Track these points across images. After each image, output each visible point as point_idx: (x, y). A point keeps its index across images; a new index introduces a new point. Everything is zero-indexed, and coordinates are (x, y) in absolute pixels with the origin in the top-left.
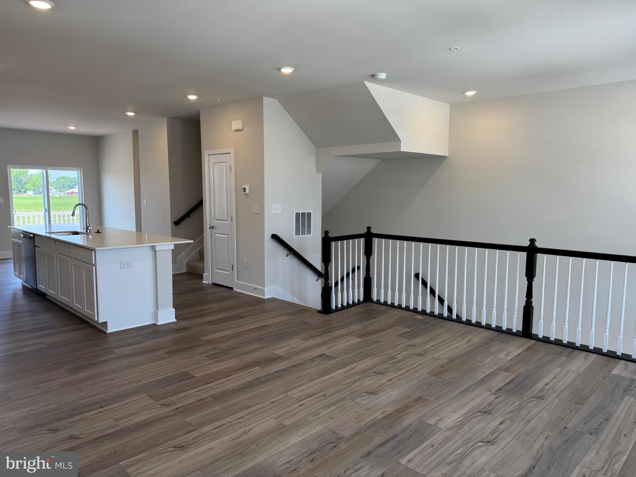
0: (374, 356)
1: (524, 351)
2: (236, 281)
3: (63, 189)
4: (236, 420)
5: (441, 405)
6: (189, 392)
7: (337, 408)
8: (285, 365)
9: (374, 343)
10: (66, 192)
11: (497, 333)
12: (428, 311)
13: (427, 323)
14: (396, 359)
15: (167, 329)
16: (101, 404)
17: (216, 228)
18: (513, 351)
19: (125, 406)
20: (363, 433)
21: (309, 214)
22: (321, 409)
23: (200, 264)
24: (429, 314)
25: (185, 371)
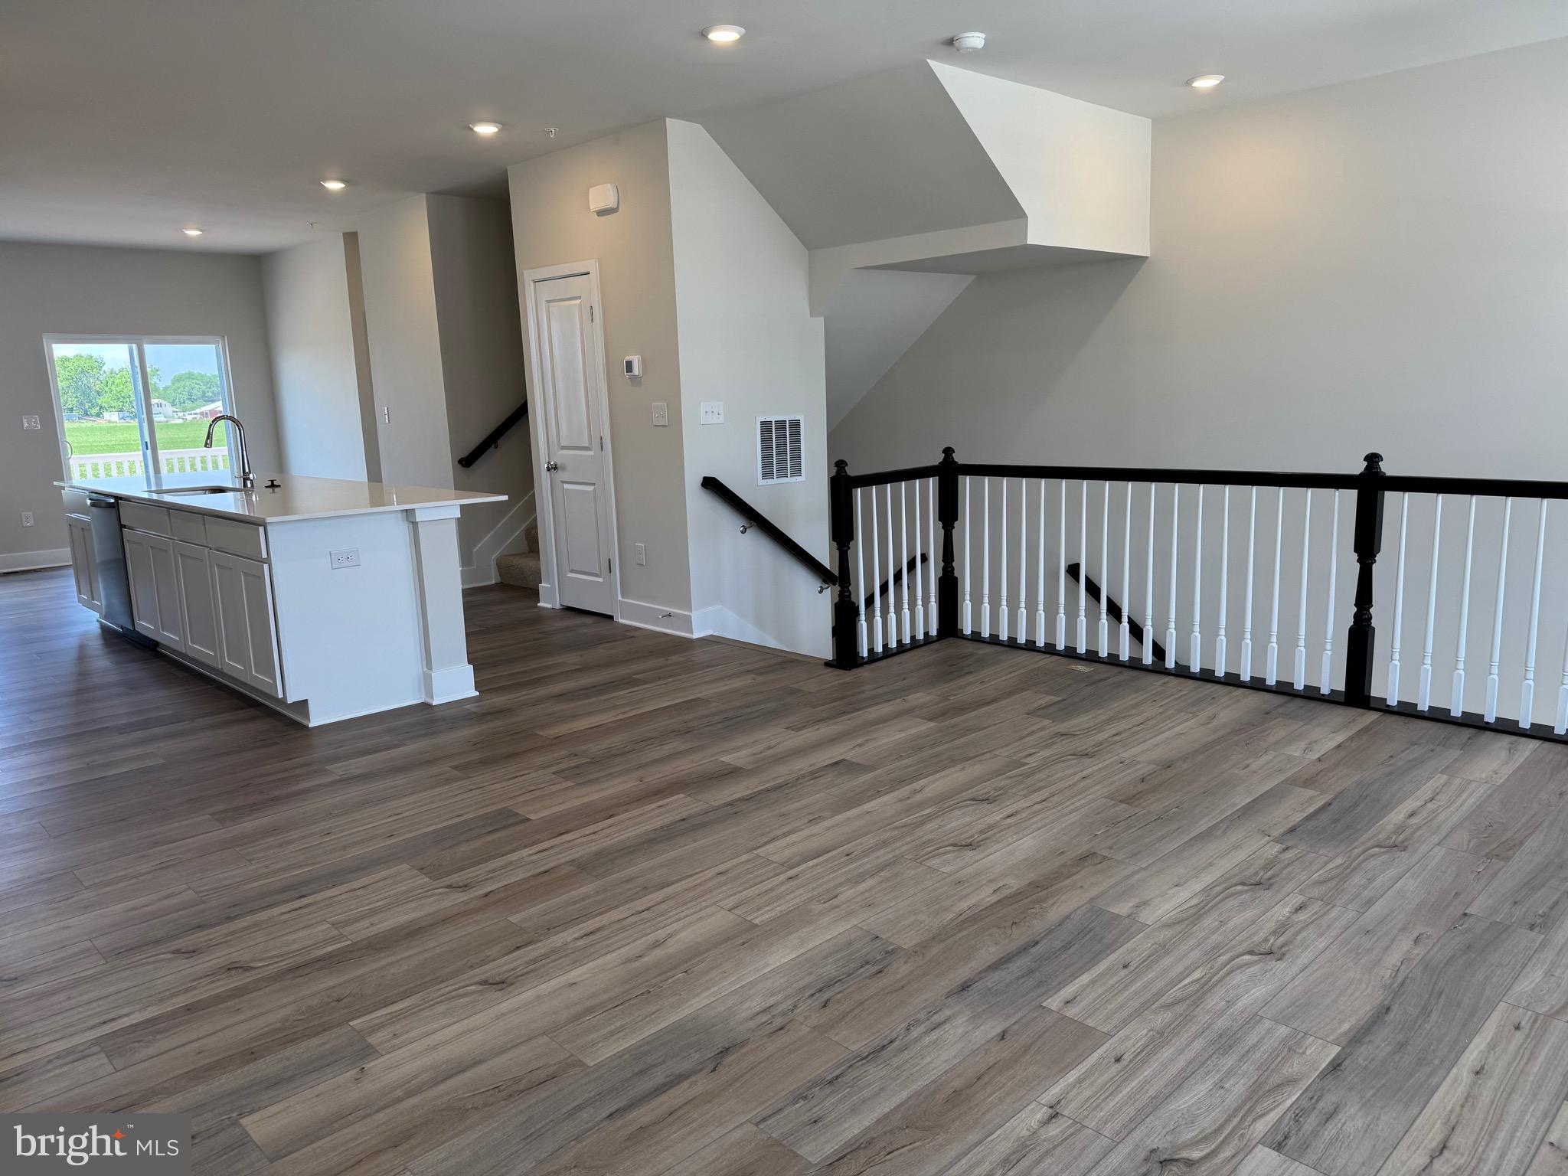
0: (970, 761)
1: (1351, 738)
2: (620, 598)
3: (189, 404)
4: (632, 915)
5: (1143, 869)
6: (514, 856)
7: (882, 881)
8: (748, 788)
9: (969, 731)
10: (198, 411)
11: (1280, 699)
12: (1104, 653)
13: (1100, 681)
14: (1025, 767)
15: (456, 714)
16: (298, 889)
17: (564, 468)
18: (1323, 741)
19: (359, 892)
20: (949, 938)
21: (795, 425)
22: (841, 884)
23: (528, 563)
24: (1106, 660)
25: (505, 808)
